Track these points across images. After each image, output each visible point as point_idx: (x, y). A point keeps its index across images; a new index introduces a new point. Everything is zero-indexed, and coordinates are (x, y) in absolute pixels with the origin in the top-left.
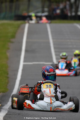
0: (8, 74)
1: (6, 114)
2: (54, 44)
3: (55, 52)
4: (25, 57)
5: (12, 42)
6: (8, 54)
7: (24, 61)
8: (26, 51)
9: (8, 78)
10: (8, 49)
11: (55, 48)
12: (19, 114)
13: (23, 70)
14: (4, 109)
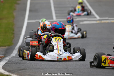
0: (13, 30)
1: (6, 63)
2: (54, 4)
3: (55, 10)
4: (29, 16)
5: (18, 4)
6: (15, 14)
7: (29, 19)
8: (30, 11)
9: (13, 34)
10: (15, 9)
11: (55, 7)
12: (17, 63)
13: (27, 27)
14: (5, 59)
